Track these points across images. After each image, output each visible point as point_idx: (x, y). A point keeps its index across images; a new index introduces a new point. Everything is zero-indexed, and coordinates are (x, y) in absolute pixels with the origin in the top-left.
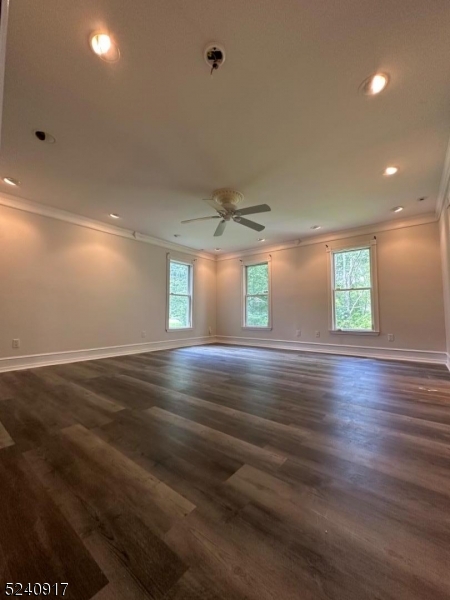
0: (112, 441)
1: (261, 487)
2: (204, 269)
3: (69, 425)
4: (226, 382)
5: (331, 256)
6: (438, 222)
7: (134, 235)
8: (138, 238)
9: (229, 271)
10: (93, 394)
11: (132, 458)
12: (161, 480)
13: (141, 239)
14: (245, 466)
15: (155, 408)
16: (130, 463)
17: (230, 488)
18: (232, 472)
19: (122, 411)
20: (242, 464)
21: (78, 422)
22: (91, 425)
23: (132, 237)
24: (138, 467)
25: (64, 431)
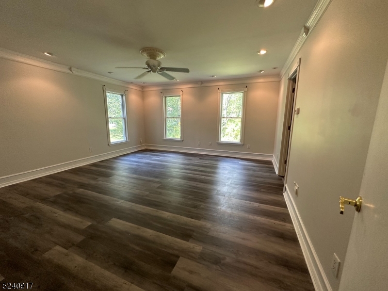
0: (89, 256)
1: (191, 272)
2: (134, 98)
3: (50, 249)
4: (158, 188)
5: (221, 95)
6: (279, 82)
7: (70, 69)
8: (75, 73)
9: (153, 99)
10: (61, 213)
11: (107, 269)
12: (132, 283)
13: (77, 74)
14: (181, 258)
15: (114, 219)
16: (107, 273)
17: (175, 277)
18: (173, 264)
19: (90, 227)
20: (178, 257)
21: (56, 244)
22: (68, 244)
23: (69, 71)
24: (114, 276)
25: (47, 255)
